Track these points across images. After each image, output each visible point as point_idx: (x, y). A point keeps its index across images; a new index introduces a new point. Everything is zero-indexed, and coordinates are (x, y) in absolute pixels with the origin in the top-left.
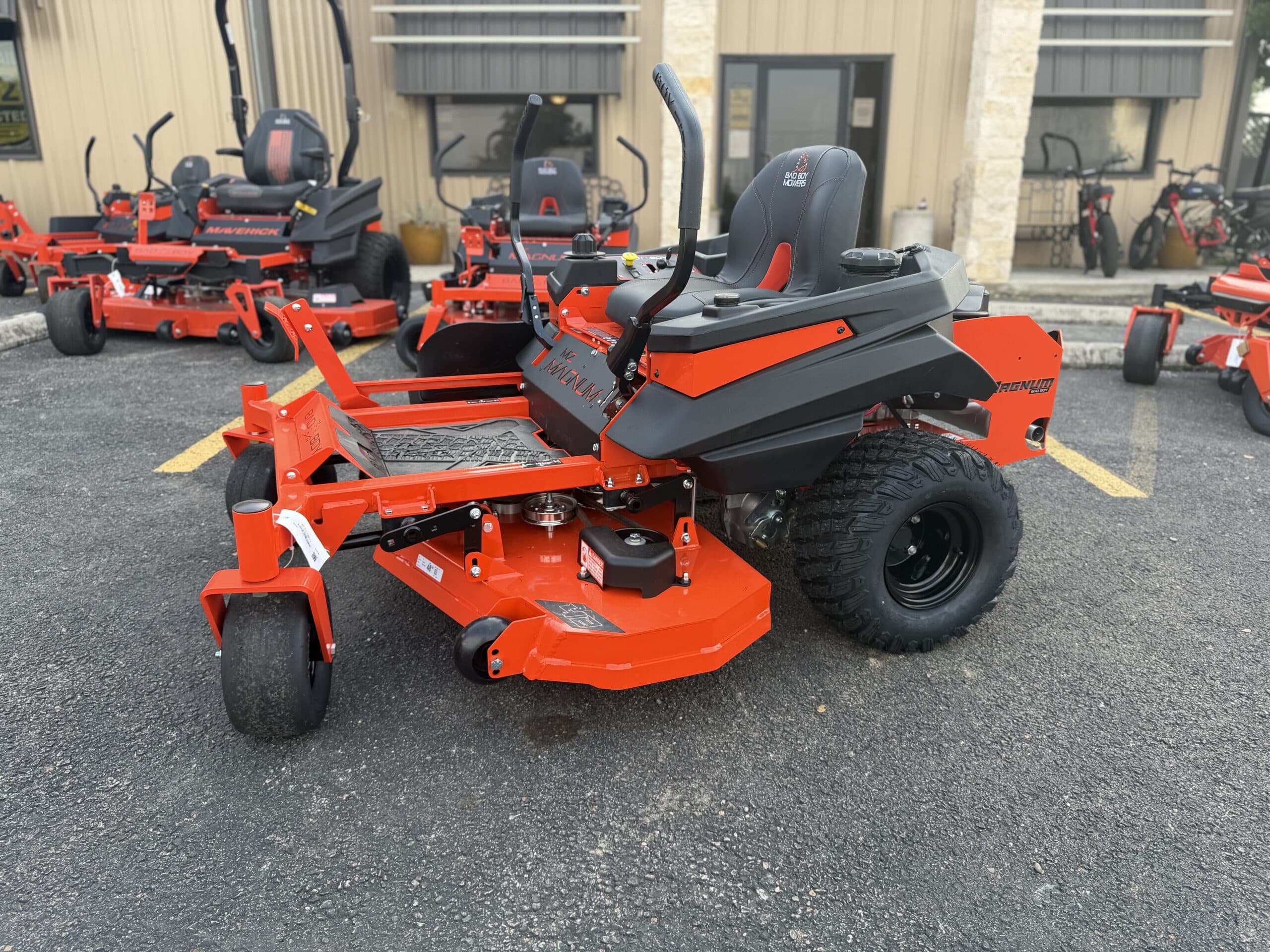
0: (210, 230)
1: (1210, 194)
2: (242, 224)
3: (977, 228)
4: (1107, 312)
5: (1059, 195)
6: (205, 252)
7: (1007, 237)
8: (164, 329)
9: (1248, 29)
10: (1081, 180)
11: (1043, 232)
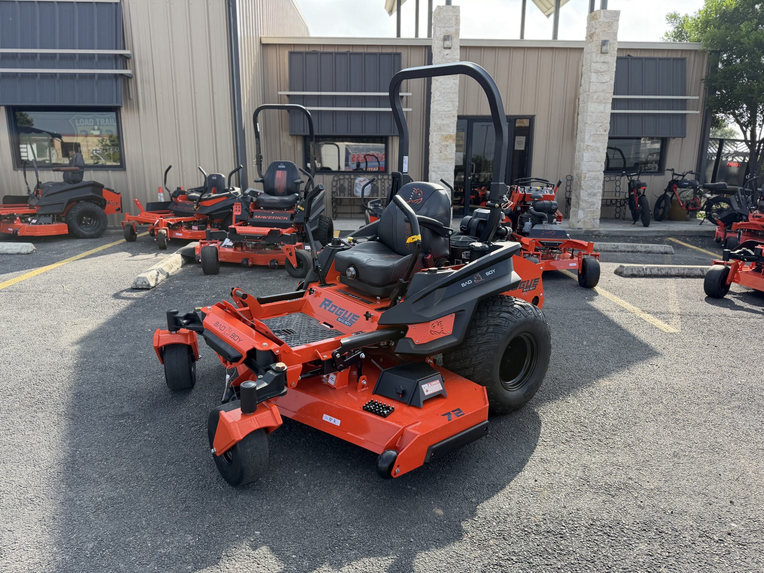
0: (256, 217)
1: (692, 185)
2: (270, 214)
3: (583, 204)
4: (648, 247)
5: (618, 184)
6: (271, 230)
7: (597, 208)
8: (245, 263)
9: (707, 105)
10: (629, 178)
11: (611, 202)
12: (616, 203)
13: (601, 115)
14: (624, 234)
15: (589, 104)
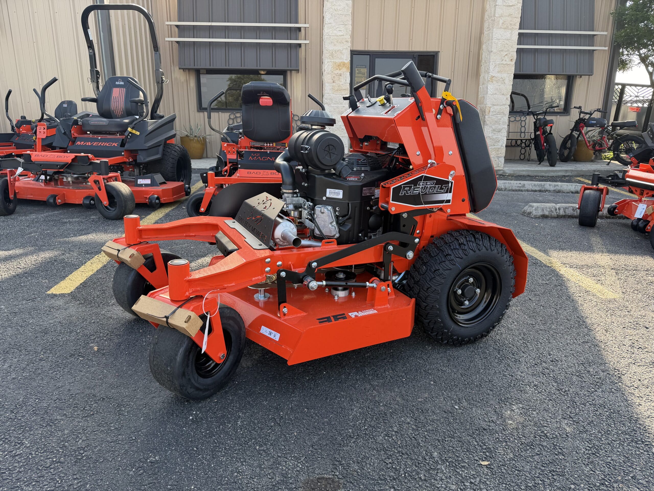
0: (78, 143)
1: (600, 124)
2: (97, 140)
5: (523, 125)
6: (76, 156)
7: (502, 145)
8: (51, 201)
9: (615, 42)
10: (535, 117)
11: (516, 142)
12: (521, 144)
13: (507, 42)
14: (530, 174)
15: (494, 30)
